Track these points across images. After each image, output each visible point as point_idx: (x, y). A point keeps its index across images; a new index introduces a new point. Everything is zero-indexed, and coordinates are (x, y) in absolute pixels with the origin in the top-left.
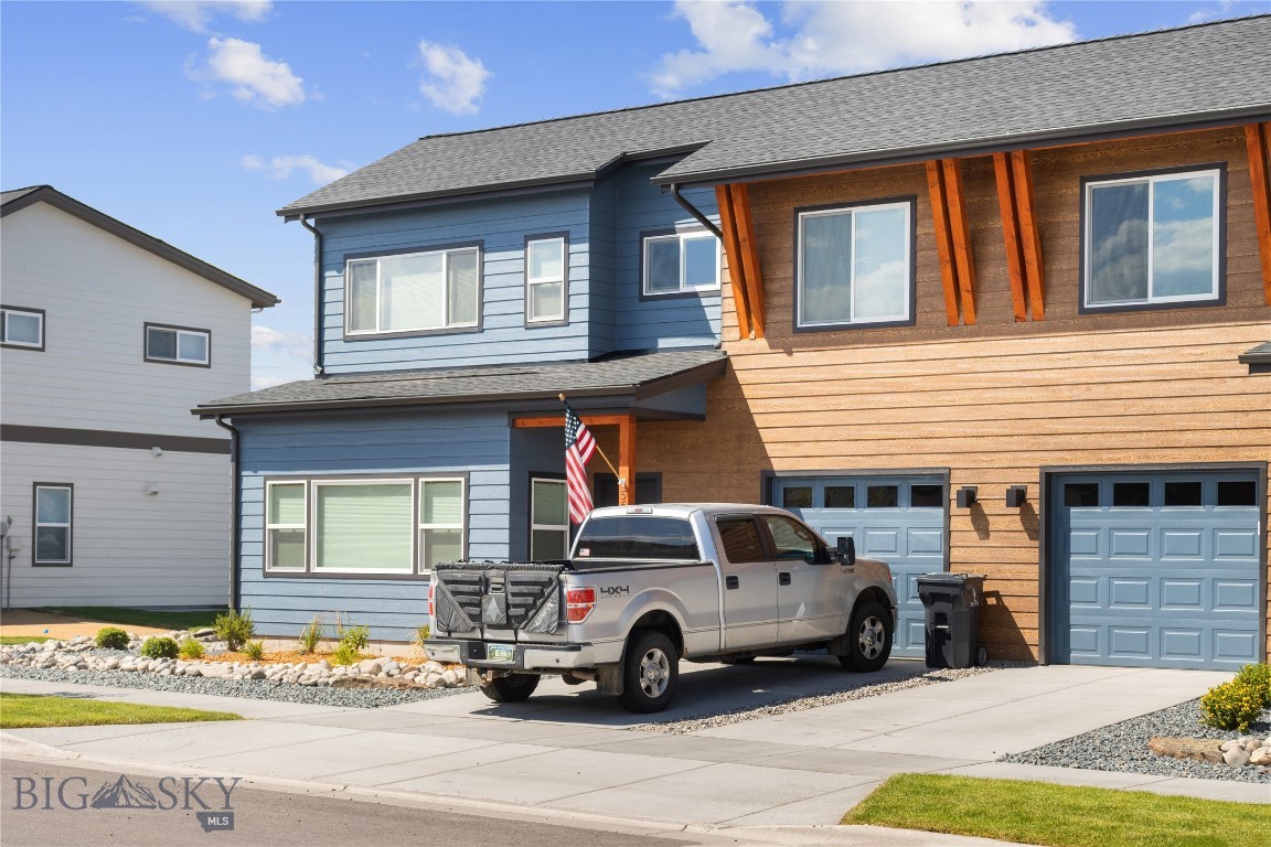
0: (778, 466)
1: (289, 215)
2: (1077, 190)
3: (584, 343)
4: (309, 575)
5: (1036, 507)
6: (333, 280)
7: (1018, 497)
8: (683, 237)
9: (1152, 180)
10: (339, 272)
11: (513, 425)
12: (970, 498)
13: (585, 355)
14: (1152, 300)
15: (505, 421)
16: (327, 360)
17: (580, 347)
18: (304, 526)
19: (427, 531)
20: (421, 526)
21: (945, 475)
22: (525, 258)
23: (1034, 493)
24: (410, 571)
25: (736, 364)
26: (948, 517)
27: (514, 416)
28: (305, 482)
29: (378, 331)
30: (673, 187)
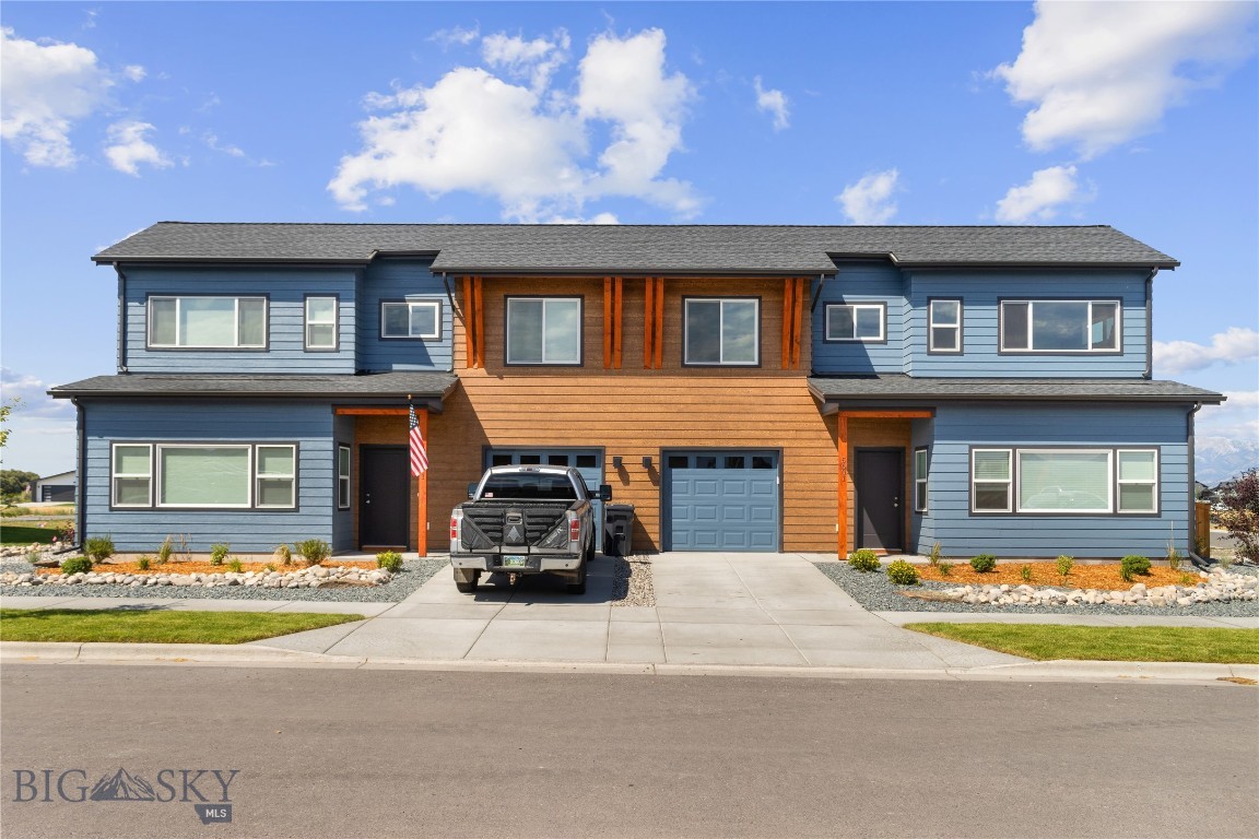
0: (493, 442)
1: (100, 261)
2: (680, 302)
3: (352, 364)
4: (154, 509)
5: (657, 468)
6: (135, 309)
7: (647, 463)
8: (411, 305)
9: (722, 301)
10: (141, 303)
11: (334, 413)
12: (618, 463)
13: (353, 371)
14: (722, 362)
15: (329, 410)
16: (130, 363)
17: (349, 366)
18: (150, 475)
19: (261, 480)
20: (258, 476)
21: (601, 451)
22: (305, 308)
23: (656, 460)
24: (249, 506)
25: (464, 382)
26: (604, 473)
27: (335, 406)
28: (151, 445)
29: (177, 345)
30: (444, 274)
